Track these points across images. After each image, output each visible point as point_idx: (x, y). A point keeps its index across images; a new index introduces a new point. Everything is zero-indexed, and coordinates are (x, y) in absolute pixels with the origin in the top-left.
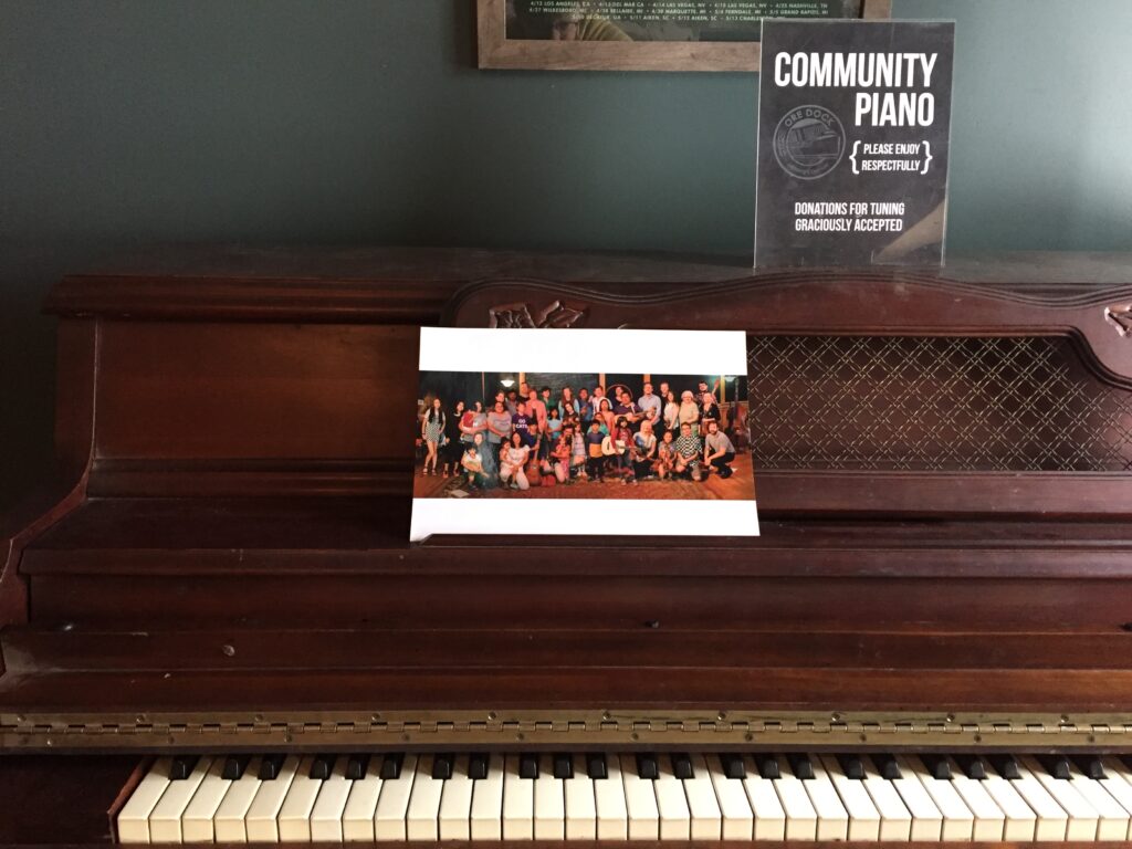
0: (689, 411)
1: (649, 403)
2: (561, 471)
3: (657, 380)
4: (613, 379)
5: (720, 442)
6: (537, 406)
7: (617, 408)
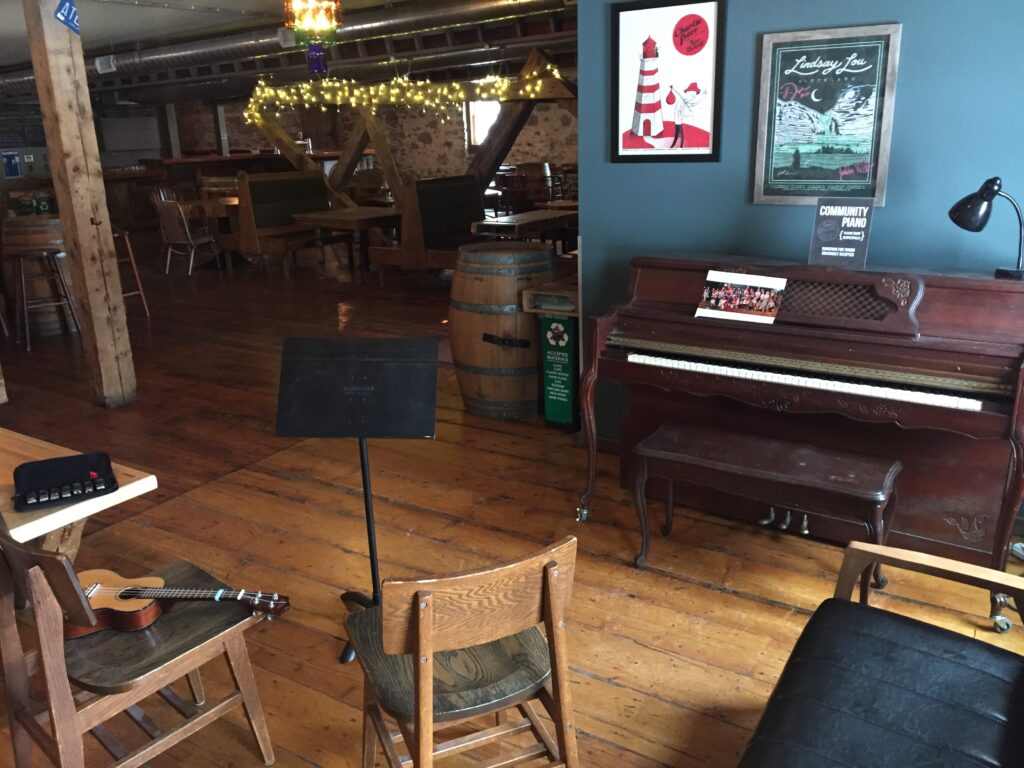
5: (772, 304)
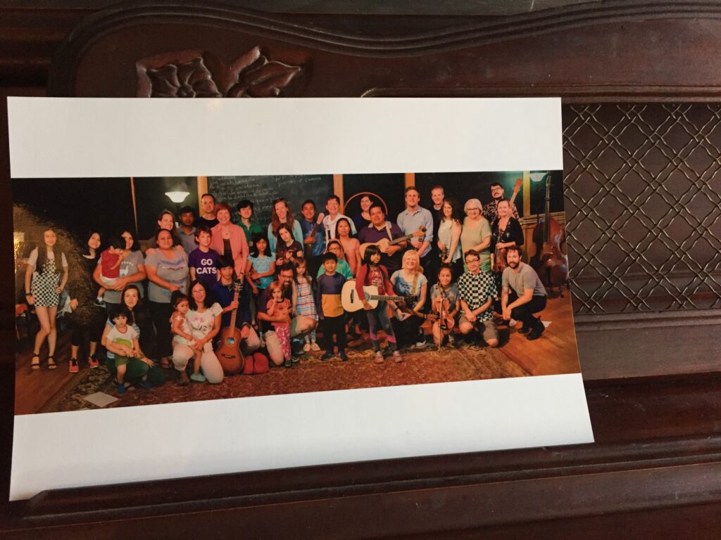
0: (476, 231)
1: (414, 220)
2: (276, 345)
3: (426, 182)
4: (356, 184)
6: (231, 234)
7: (363, 232)
